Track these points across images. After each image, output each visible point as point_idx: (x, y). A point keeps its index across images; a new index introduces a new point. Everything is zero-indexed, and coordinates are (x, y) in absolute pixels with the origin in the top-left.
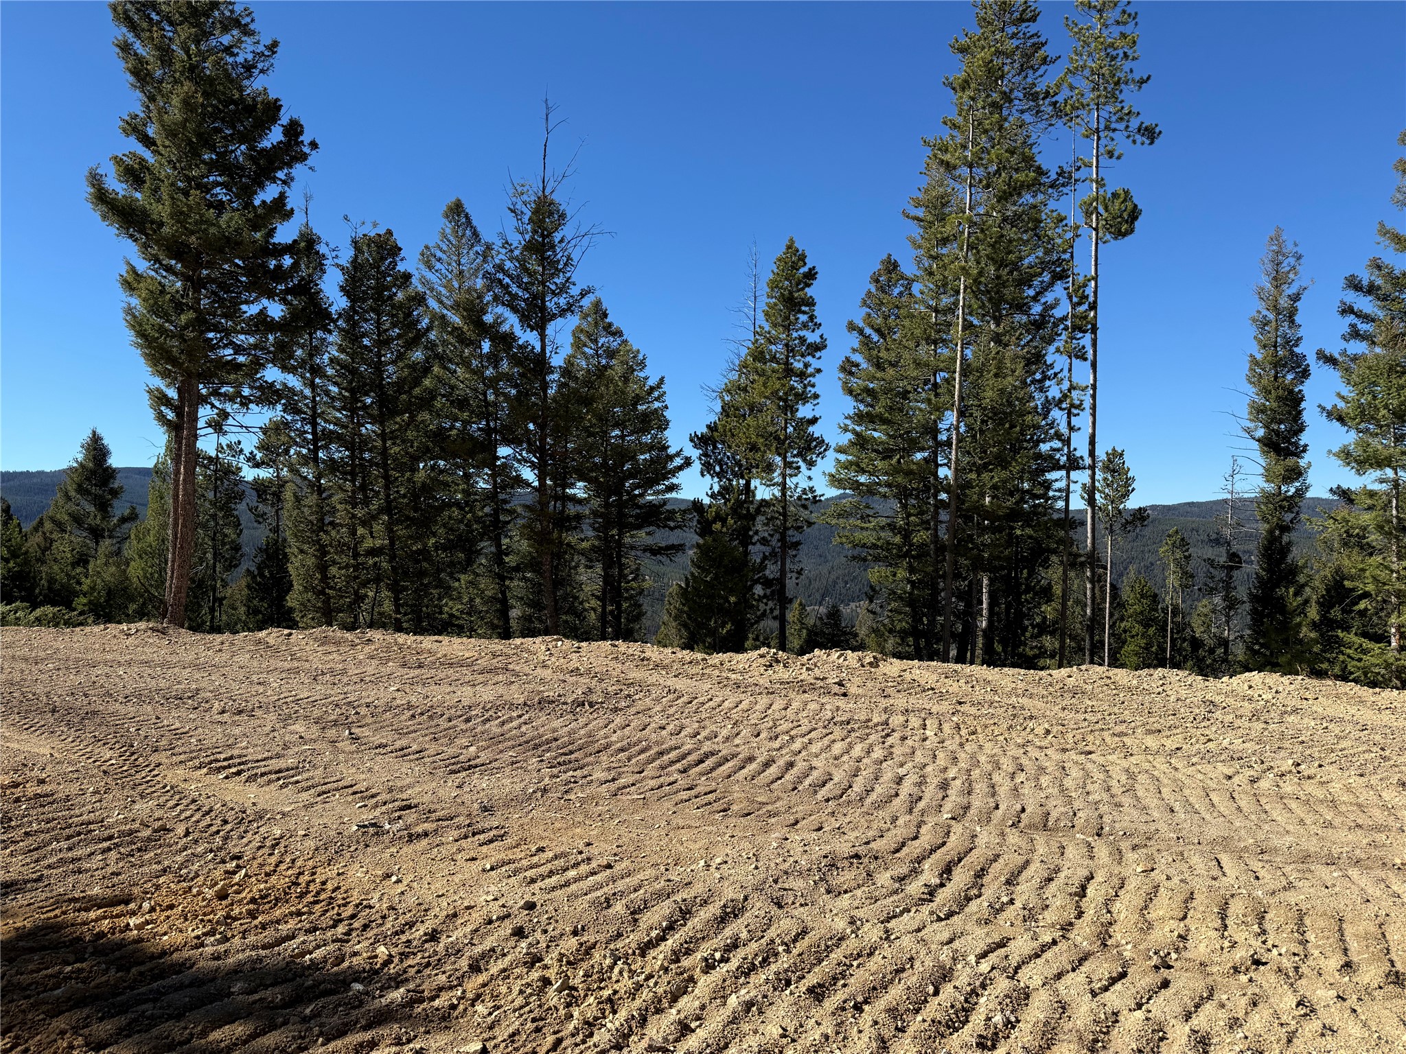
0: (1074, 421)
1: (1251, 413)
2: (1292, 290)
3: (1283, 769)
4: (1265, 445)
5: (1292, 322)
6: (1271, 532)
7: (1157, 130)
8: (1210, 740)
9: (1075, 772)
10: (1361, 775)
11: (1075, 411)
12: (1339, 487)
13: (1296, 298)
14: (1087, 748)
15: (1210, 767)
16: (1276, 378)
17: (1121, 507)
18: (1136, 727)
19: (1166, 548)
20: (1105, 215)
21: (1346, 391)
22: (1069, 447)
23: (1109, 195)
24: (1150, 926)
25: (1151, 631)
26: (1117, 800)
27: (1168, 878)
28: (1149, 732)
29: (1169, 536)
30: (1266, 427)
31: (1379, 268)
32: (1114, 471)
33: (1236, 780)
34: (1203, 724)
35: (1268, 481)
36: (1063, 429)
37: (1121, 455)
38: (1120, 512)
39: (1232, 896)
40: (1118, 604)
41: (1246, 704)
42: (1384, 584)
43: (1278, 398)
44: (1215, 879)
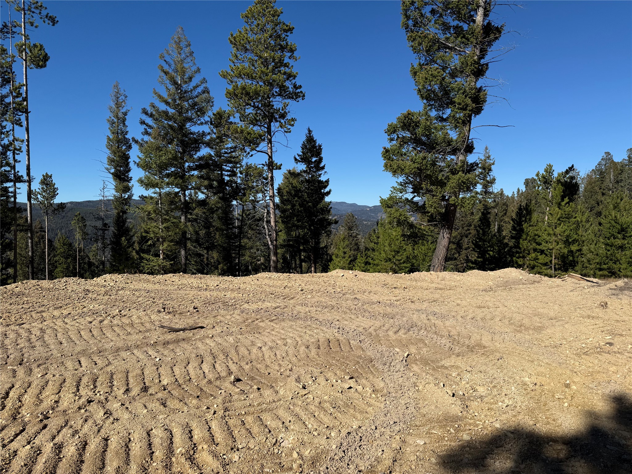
0: (17, 157)
1: (108, 162)
2: (124, 110)
3: (114, 314)
4: (115, 176)
5: (124, 124)
6: (118, 214)
7: (56, 20)
8: (85, 307)
9: (12, 336)
10: (145, 311)
11: (18, 152)
12: (142, 195)
13: (125, 114)
14: (22, 322)
15: (83, 319)
16: (118, 147)
17: (52, 202)
18: (50, 307)
19: (75, 221)
20: (30, 54)
21: (141, 155)
22: (15, 170)
23: (32, 45)
24: (41, 401)
25: (69, 260)
26: (33, 344)
27: (54, 376)
28: (56, 308)
29: (76, 216)
30: (115, 168)
31: (154, 107)
32: (47, 184)
33: (93, 323)
34: (82, 301)
35: (116, 192)
36: (11, 161)
37: (51, 177)
38: (51, 204)
39: (83, 375)
40: (53, 249)
41: (103, 289)
42: (157, 234)
43: (119, 156)
44: (76, 370)
